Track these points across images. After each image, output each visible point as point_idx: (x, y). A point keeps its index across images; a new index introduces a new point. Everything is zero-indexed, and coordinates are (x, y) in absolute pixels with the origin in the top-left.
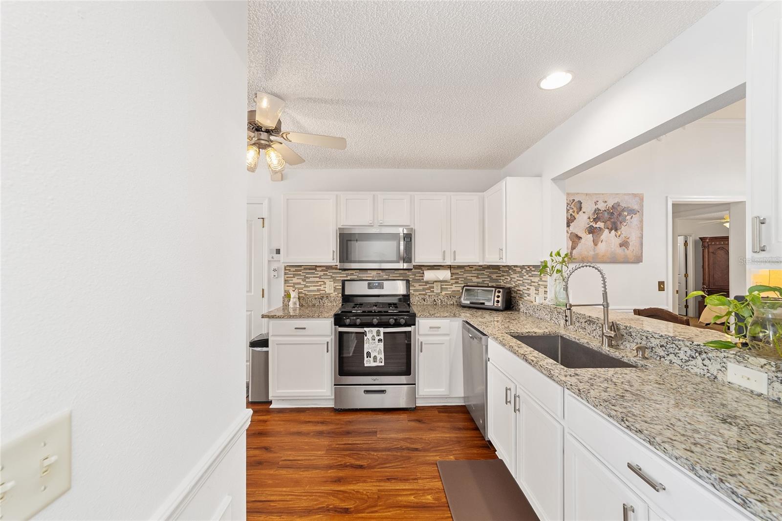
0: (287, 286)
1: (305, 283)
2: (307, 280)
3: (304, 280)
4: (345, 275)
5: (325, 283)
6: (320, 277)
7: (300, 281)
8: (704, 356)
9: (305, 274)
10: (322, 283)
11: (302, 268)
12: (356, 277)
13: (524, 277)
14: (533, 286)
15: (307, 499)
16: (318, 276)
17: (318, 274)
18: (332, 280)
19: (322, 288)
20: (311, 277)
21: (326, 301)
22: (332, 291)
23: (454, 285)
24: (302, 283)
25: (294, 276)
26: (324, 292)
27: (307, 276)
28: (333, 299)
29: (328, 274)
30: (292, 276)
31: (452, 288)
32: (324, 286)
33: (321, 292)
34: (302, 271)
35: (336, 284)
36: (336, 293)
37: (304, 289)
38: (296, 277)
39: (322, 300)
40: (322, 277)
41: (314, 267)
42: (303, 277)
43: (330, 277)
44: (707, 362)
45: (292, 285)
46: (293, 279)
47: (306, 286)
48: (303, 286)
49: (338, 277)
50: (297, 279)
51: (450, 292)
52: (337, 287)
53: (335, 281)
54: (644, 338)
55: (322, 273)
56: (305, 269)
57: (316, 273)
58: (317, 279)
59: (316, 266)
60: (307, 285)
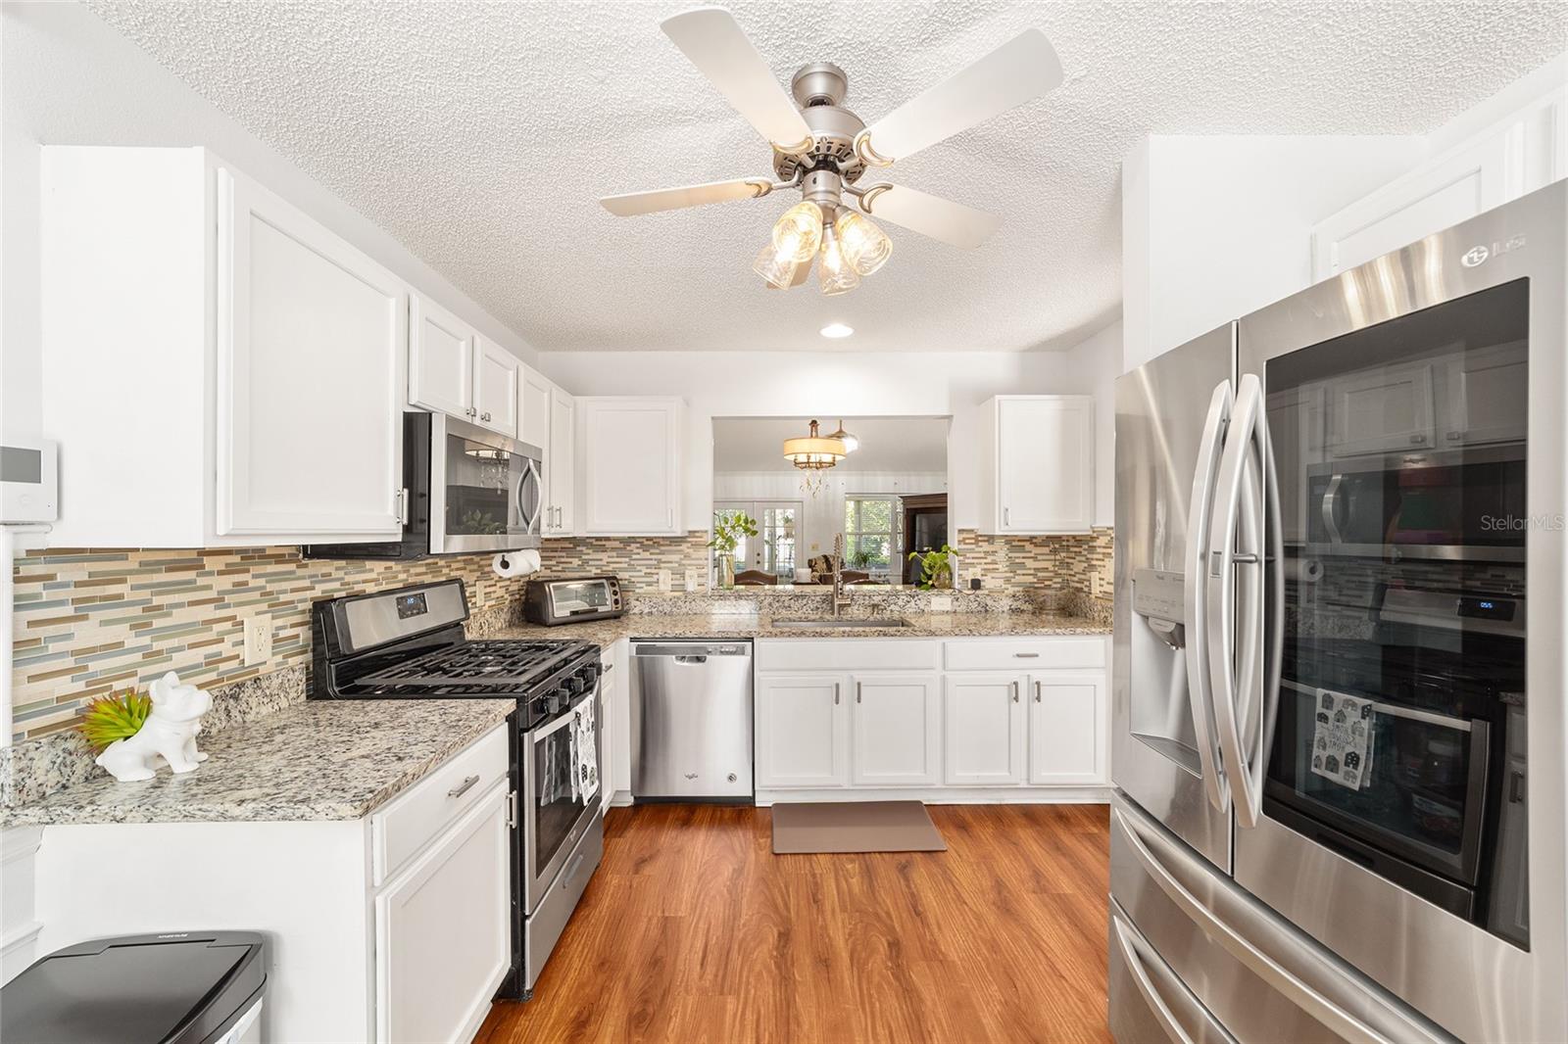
0: (32, 678)
1: (146, 640)
2: (157, 623)
3: (139, 627)
4: (306, 583)
5: (239, 625)
6: (218, 601)
7: (122, 633)
8: (916, 598)
9: (145, 594)
10: (228, 625)
11: (132, 563)
12: (337, 585)
13: (634, 557)
14: (665, 568)
15: (880, 1002)
16: (212, 594)
17: (209, 587)
18: (264, 607)
19: (226, 648)
20: (180, 605)
21: (253, 702)
22: (266, 653)
23: (499, 584)
24: (131, 641)
25: (83, 610)
26: (234, 664)
27: (157, 601)
28: (276, 682)
29: (253, 583)
30: (68, 610)
31: (495, 592)
32: (237, 637)
33: (223, 667)
34: (131, 580)
35: (280, 622)
36: (279, 658)
37: (142, 672)
38: (96, 616)
39: (235, 697)
40: (228, 599)
41: (194, 555)
42: (137, 611)
43: (256, 595)
44: (918, 602)
45: (69, 662)
46: (72, 627)
47: (151, 655)
48: (138, 657)
49: (284, 592)
50: (103, 623)
51: (493, 602)
52: (283, 634)
53: (276, 607)
54: (867, 598)
55: (226, 582)
56: (148, 567)
57: (201, 581)
58: (208, 612)
59: (203, 553)
60: (157, 646)
